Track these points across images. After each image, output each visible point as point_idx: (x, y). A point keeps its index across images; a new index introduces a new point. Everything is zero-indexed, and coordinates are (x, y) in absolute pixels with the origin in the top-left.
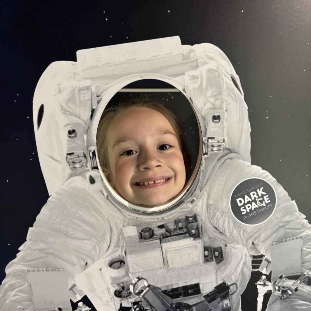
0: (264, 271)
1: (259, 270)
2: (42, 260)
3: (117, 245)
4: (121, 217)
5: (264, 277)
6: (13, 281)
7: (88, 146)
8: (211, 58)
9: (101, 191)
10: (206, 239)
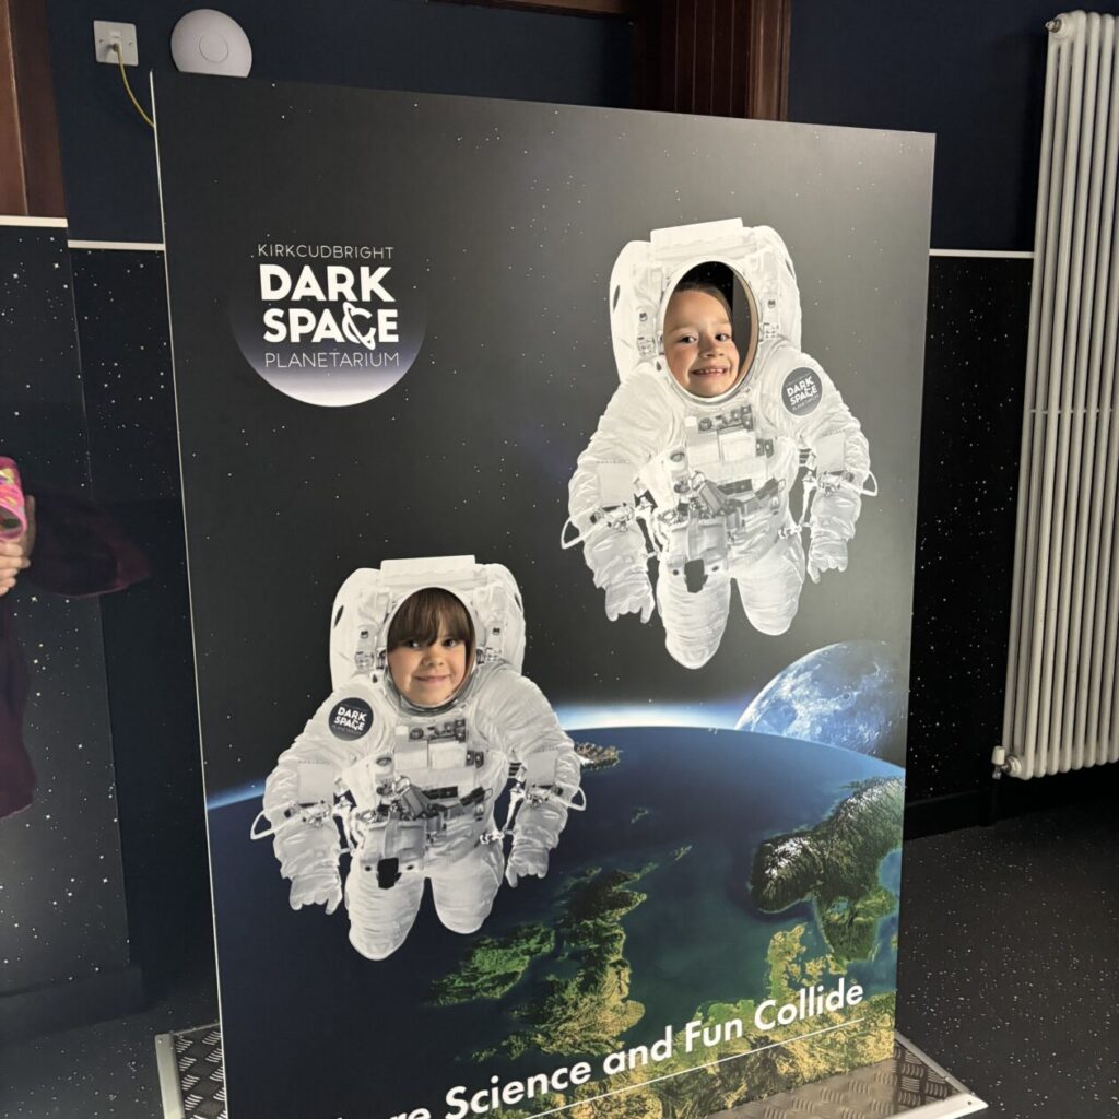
2: (611, 451)
3: (679, 436)
4: (683, 406)
9: (666, 378)
10: (759, 431)
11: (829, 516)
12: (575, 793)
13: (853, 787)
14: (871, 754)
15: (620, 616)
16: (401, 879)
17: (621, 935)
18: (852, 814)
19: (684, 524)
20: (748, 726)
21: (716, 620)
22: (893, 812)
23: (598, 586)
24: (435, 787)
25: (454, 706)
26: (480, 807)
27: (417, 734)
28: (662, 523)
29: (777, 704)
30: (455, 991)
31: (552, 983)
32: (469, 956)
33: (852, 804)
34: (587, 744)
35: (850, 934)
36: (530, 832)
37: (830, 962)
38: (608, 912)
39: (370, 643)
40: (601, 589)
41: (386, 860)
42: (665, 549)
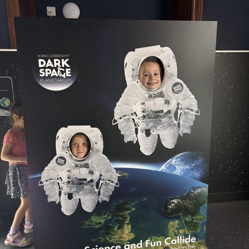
0: (180, 107)
1: (179, 107)
2: (125, 102)
3: (143, 99)
4: (144, 92)
5: (180, 109)
6: (118, 107)
7: (137, 73)
8: (168, 51)
9: (140, 85)
10: (165, 98)
11: (185, 120)
12: (116, 182)
13: (193, 188)
14: (198, 180)
15: (128, 141)
16: (73, 198)
17: (128, 217)
18: (192, 194)
19: (145, 120)
20: (163, 170)
21: (154, 144)
22: (205, 195)
23: (122, 134)
24: (81, 178)
25: (86, 160)
26: (92, 183)
27: (77, 166)
28: (139, 120)
29: (171, 165)
30: (87, 225)
31: (111, 226)
32: (90, 217)
33: (192, 192)
34: (119, 171)
35: (192, 224)
36: (105, 190)
37: (186, 231)
38: (125, 211)
39: (65, 144)
40: (123, 135)
41: (70, 193)
42: (140, 126)
